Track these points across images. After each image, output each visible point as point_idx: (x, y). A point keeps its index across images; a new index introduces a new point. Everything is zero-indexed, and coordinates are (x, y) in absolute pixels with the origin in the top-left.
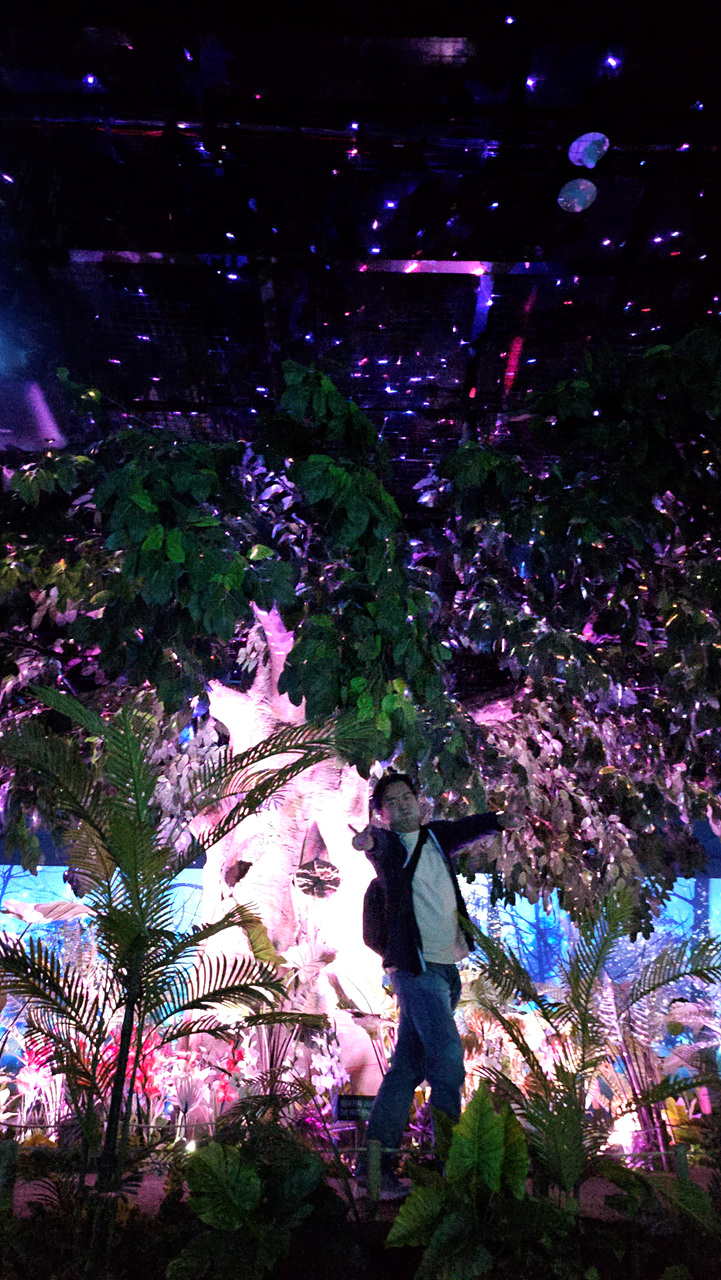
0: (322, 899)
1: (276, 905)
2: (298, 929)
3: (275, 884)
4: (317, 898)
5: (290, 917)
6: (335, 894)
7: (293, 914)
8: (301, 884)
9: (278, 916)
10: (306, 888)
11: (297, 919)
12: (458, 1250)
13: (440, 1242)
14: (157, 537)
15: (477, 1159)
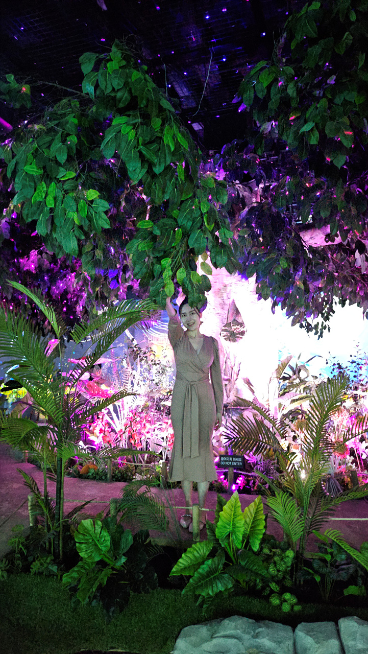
4: (231, 342)
6: (241, 340)
7: (223, 349)
8: (224, 335)
10: (226, 337)
12: (212, 577)
13: (200, 574)
14: (41, 191)
15: (231, 529)
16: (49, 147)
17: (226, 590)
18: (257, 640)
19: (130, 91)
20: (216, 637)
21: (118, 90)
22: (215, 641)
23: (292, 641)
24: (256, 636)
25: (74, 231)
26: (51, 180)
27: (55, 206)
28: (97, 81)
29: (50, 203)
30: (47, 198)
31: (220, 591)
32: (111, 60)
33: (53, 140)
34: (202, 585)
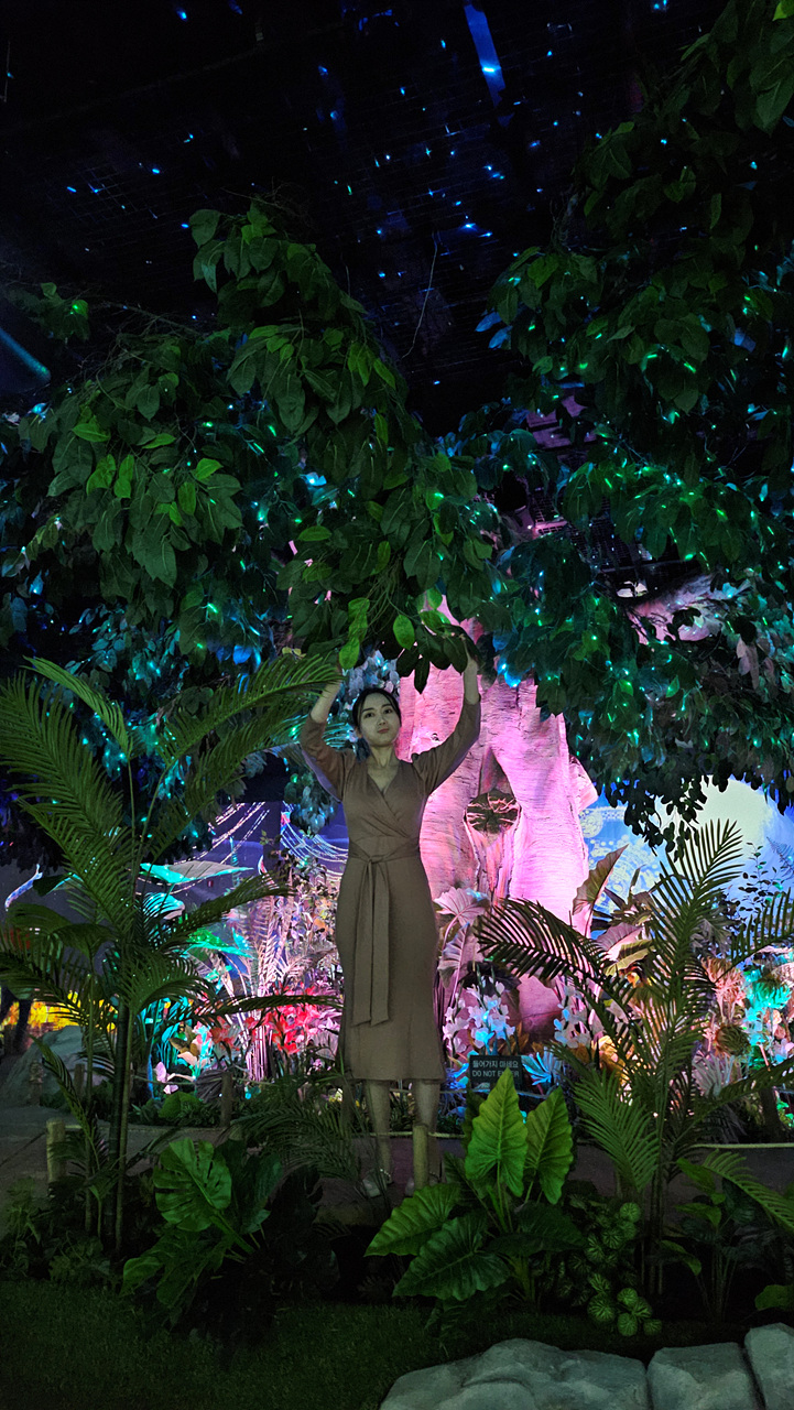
1: (453, 842)
2: (478, 868)
3: (451, 820)
4: (491, 834)
5: (469, 854)
6: (511, 828)
7: (472, 851)
8: (473, 819)
9: (457, 854)
10: (478, 823)
11: (476, 857)
12: (460, 1260)
13: (433, 1252)
14: (104, 472)
15: (499, 1157)
16: (124, 396)
17: (490, 1289)
18: (564, 1384)
19: (284, 276)
20: (472, 1384)
21: (263, 273)
22: (468, 1393)
23: (645, 1384)
24: (562, 1376)
25: (168, 537)
26: (126, 451)
27: (132, 495)
28: (223, 254)
29: (123, 492)
30: (117, 483)
31: (477, 1291)
32: (248, 223)
33: (130, 384)
34: (437, 1275)
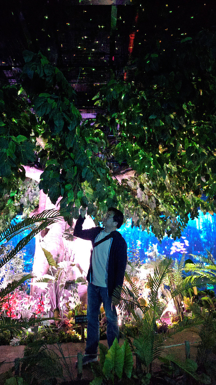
0: (72, 241)
1: (58, 243)
2: (65, 251)
3: (58, 236)
4: (70, 241)
5: (63, 246)
6: (76, 239)
7: (64, 246)
8: (65, 237)
9: (59, 246)
10: (67, 238)
11: (65, 247)
15: (114, 366)
21: (48, 76)
32: (41, 58)
